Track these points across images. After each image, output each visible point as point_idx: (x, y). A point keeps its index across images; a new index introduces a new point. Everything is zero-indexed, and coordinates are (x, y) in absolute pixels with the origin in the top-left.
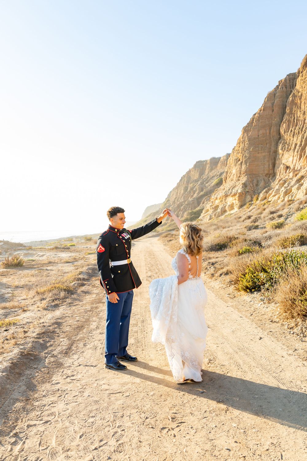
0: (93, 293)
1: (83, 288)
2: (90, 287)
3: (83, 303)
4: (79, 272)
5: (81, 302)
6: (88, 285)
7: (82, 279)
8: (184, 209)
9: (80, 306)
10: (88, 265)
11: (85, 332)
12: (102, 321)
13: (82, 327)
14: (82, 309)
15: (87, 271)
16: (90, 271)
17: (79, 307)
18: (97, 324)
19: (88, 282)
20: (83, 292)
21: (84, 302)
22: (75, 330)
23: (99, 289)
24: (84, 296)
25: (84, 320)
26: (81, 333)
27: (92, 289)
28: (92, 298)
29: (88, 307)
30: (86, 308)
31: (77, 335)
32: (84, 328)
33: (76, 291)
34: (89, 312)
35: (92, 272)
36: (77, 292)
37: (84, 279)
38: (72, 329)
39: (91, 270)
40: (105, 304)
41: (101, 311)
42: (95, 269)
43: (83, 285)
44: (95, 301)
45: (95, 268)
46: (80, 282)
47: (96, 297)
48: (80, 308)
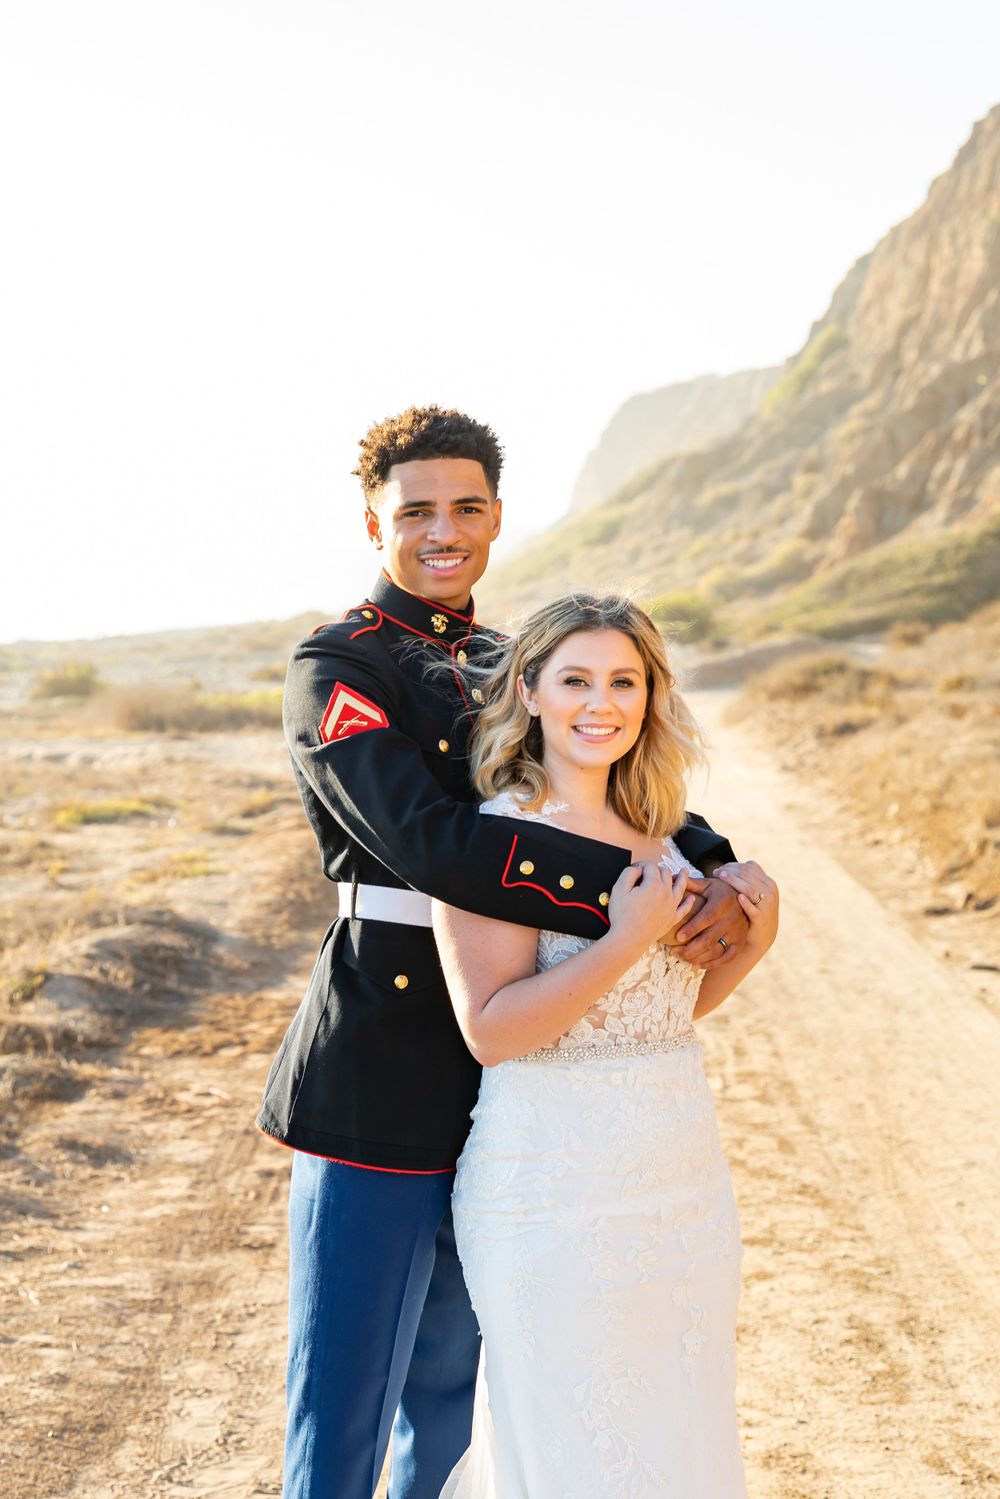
0: (166, 1165)
1: (71, 1118)
2: (131, 1115)
3: (81, 1237)
4: (18, 980)
5: (66, 1228)
6: (107, 1089)
7: (49, 1037)
8: (985, 433)
9: (64, 1265)
10: (95, 920)
11: (130, 1469)
12: (264, 1390)
13: (100, 1428)
14: (85, 1291)
15: (93, 973)
16: (121, 976)
17: (57, 1275)
18: (223, 1414)
19: (111, 1064)
20: (70, 1145)
21: (94, 1233)
22: (41, 1450)
23: (214, 1131)
24: (83, 1181)
25: (113, 1377)
26: (96, 1471)
27: (149, 1128)
28: (161, 1201)
29: (137, 1278)
30: (117, 1281)
31: (70, 1485)
32: (118, 1442)
33: (13, 1135)
34: (141, 1319)
35: (137, 985)
36: (19, 1143)
37: (66, 1041)
38: (18, 1441)
39: (129, 968)
40: (274, 1262)
41: (252, 1315)
42: (164, 961)
43: (66, 1090)
44: (188, 1226)
45: (157, 947)
46: (31, 1061)
47: (191, 1198)
48: (64, 1281)
